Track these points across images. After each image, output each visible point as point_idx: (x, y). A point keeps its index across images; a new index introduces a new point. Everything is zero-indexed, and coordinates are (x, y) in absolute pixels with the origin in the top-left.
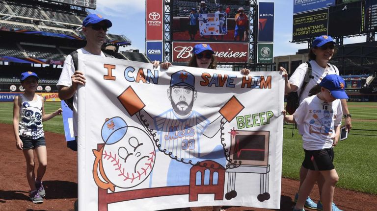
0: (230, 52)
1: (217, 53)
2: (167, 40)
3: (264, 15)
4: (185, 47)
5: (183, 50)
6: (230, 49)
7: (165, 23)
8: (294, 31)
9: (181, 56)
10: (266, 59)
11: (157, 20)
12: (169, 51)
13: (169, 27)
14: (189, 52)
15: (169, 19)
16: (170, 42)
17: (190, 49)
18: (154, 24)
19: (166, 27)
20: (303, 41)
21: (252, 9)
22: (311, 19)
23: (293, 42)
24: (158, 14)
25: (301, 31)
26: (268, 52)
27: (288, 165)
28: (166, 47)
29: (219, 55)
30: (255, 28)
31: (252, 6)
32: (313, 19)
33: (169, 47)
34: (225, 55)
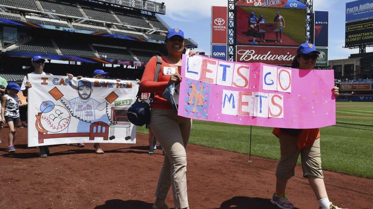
0: (289, 55)
1: (277, 56)
2: (231, 43)
3: (319, 23)
4: (248, 51)
5: (246, 53)
6: (288, 53)
7: (229, 28)
8: (347, 37)
9: (244, 59)
10: (322, 62)
11: (222, 26)
13: (233, 32)
14: (251, 55)
15: (233, 24)
16: (233, 46)
17: (252, 52)
18: (220, 29)
19: (230, 32)
20: (354, 46)
21: (308, 17)
22: (362, 26)
23: (345, 47)
24: (223, 20)
25: (352, 38)
26: (324, 56)
27: (341, 161)
28: (230, 50)
29: (279, 58)
30: (311, 34)
31: (309, 14)
32: (364, 27)
33: (233, 50)
34: (284, 58)
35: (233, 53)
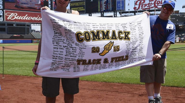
0: (39, 17)
4: (13, 14)
5: (11, 15)
6: (38, 16)
9: (10, 18)
12: (2, 15)
13: (2, 1)
14: (15, 16)
16: (3, 10)
17: (15, 14)
29: (33, 19)
30: (52, 6)
33: (2, 12)
34: (36, 19)
35: (3, 14)
